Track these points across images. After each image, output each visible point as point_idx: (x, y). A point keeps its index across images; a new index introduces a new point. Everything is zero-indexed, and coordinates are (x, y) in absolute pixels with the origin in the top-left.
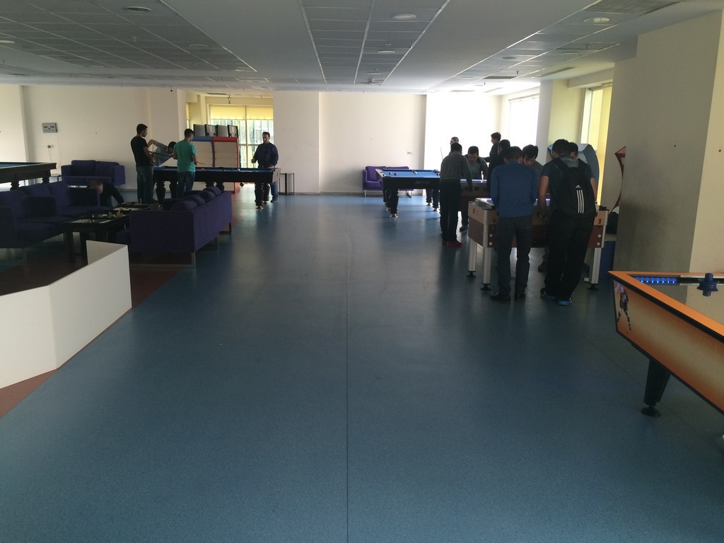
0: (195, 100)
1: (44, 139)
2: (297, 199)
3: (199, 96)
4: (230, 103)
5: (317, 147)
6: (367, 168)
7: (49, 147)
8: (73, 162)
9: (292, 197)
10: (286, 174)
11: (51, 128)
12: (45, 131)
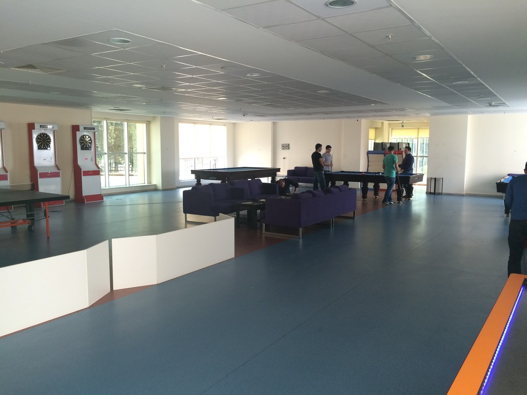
0: (380, 126)
1: (282, 153)
2: (445, 199)
3: (382, 123)
4: (403, 127)
5: (464, 157)
7: (284, 158)
8: (296, 168)
9: (440, 197)
10: (435, 179)
11: (286, 147)
12: (283, 149)
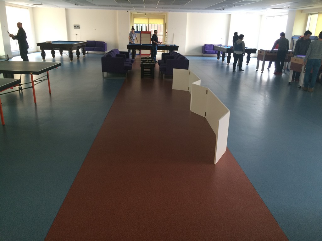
1: (74, 31)
6: (205, 45)
7: (76, 35)
12: (75, 28)
